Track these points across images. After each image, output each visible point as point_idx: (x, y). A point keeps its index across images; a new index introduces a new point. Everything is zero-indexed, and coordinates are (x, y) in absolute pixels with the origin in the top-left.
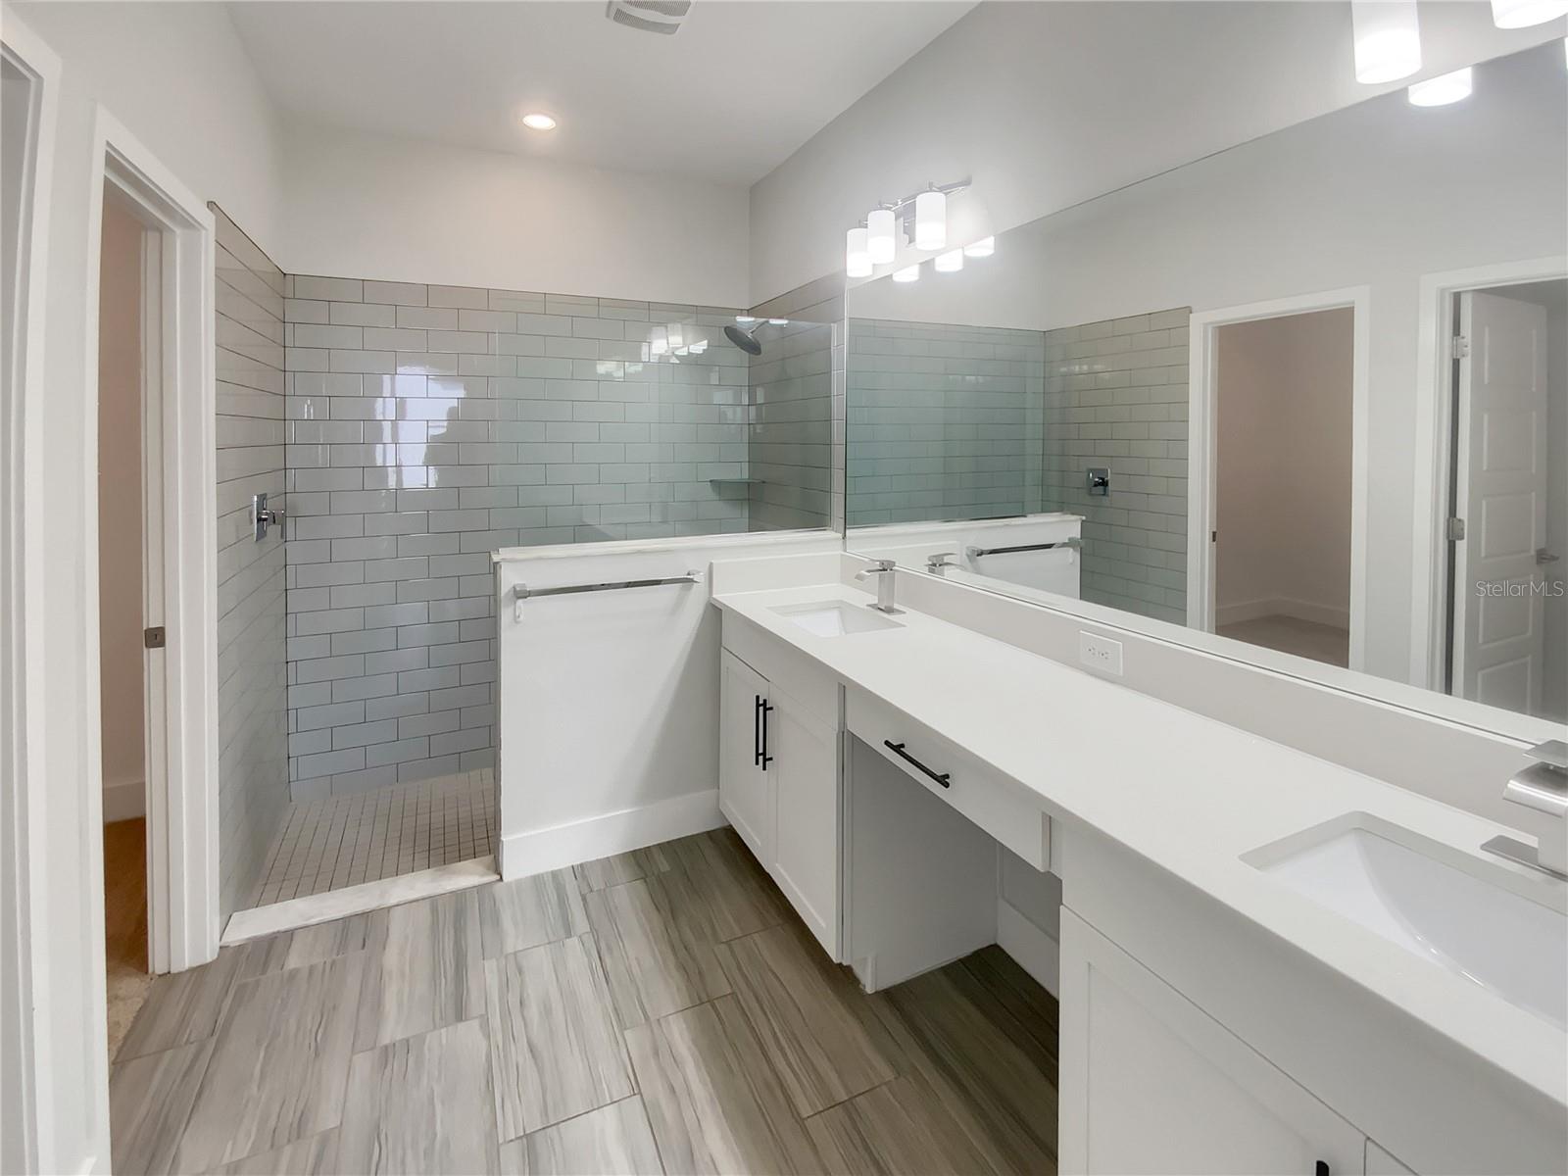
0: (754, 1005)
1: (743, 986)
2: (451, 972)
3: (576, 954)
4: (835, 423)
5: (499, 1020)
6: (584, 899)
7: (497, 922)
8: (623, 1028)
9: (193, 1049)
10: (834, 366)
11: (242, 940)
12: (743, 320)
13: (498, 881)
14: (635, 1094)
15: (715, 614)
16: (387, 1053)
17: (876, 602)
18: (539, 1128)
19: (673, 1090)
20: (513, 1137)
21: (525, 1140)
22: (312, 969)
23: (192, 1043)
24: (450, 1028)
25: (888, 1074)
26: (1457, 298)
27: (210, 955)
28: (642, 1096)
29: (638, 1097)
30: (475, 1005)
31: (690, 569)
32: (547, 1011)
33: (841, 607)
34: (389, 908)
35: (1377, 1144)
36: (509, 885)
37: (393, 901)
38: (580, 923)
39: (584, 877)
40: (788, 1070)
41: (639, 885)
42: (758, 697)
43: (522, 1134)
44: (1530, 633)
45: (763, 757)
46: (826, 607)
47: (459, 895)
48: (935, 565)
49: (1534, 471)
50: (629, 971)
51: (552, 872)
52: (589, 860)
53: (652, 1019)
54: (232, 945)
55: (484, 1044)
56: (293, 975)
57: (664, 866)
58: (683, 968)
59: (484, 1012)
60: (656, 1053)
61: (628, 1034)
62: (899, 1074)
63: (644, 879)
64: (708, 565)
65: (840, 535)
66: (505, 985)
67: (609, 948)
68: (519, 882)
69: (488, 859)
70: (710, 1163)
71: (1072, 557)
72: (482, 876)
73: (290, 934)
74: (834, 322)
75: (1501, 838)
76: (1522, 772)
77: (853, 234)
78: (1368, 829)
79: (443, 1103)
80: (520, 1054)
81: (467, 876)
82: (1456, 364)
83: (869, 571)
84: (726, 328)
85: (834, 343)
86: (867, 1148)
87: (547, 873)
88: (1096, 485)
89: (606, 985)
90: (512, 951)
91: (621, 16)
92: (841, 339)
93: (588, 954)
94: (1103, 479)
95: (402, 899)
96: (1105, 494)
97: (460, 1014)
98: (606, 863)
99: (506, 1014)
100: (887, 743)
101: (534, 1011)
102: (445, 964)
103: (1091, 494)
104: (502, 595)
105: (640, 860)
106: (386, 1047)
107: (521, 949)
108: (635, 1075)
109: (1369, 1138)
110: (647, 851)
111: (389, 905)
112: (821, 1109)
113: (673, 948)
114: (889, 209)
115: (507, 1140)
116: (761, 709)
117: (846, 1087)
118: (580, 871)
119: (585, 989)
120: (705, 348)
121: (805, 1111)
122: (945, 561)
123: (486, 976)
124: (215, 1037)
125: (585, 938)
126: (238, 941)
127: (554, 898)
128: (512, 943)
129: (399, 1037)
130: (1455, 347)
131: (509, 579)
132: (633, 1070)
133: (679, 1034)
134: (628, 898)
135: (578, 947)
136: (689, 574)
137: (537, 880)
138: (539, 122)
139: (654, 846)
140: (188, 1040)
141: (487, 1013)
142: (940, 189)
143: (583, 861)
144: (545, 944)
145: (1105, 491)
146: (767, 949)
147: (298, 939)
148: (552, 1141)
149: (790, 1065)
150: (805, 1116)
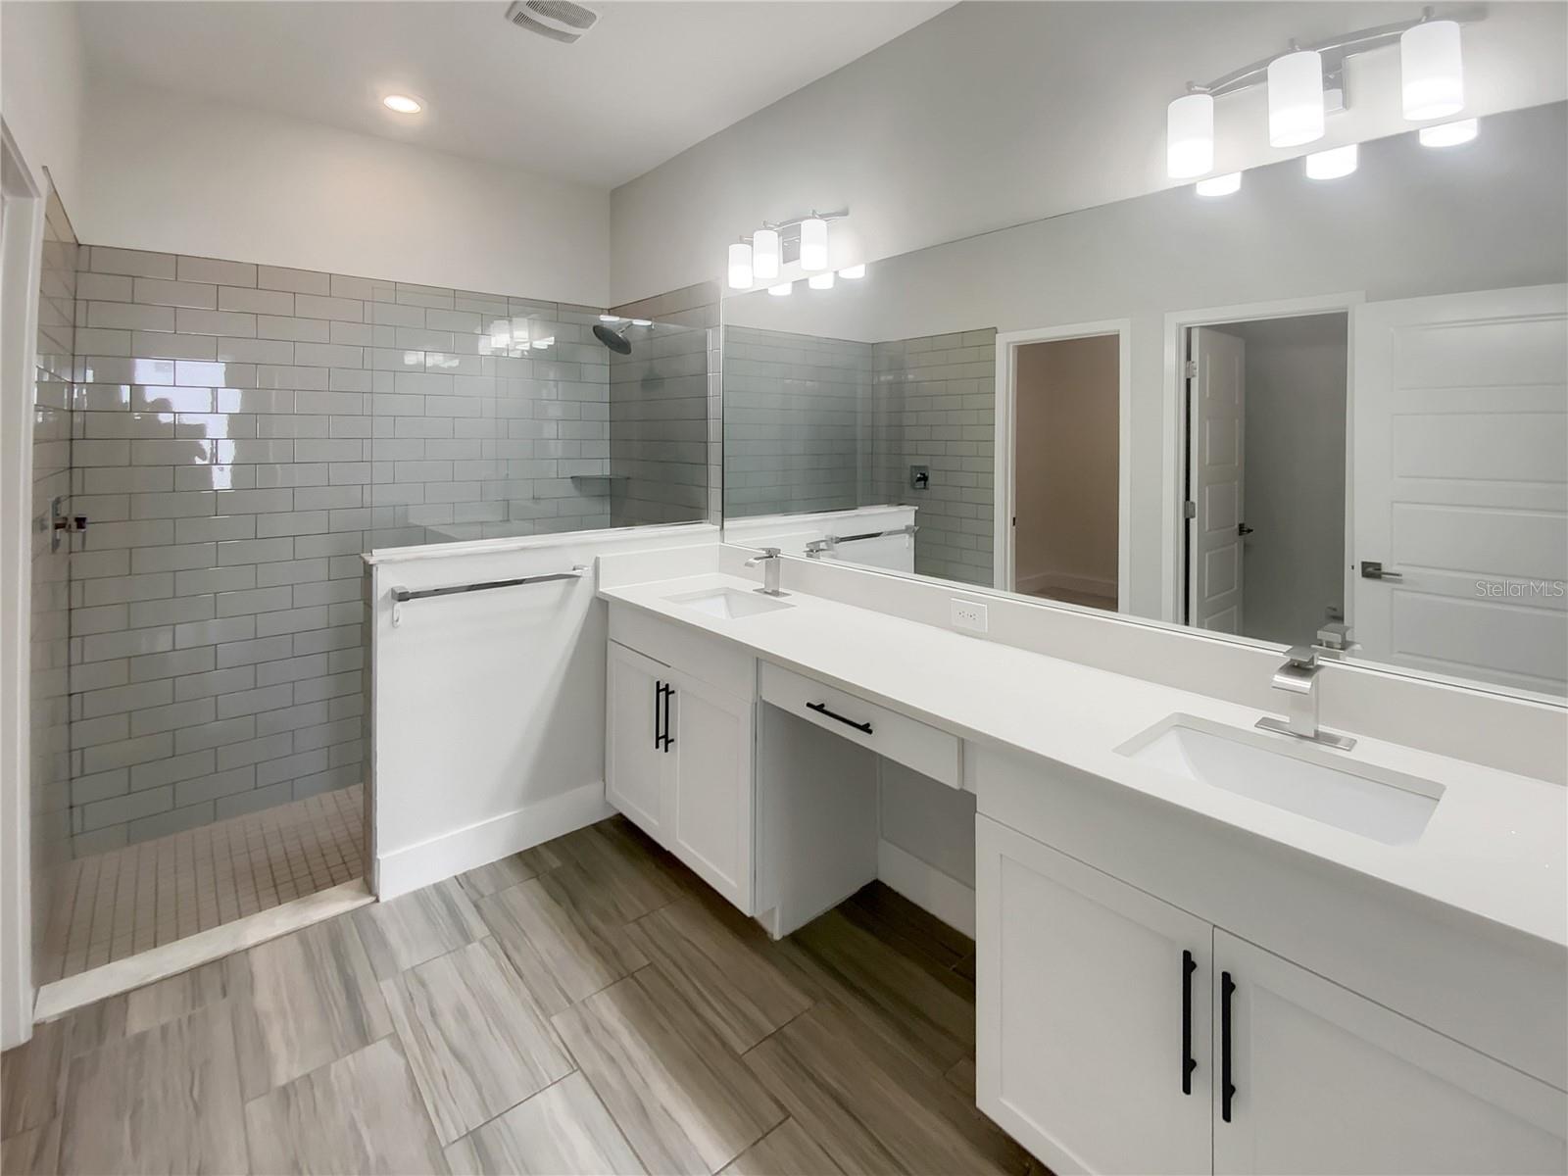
0: (673, 969)
1: (658, 955)
2: (342, 1000)
3: (481, 958)
4: (711, 422)
5: (411, 1034)
6: (477, 906)
7: (384, 943)
8: (548, 1017)
9: (33, 1137)
10: (710, 368)
11: (59, 1015)
12: (605, 318)
13: (375, 902)
14: (574, 1071)
15: (602, 606)
16: (286, 1093)
17: (763, 586)
18: (483, 1122)
19: (612, 1059)
20: (456, 1138)
21: (469, 1137)
22: (164, 1029)
23: (31, 1130)
24: (356, 1054)
25: (806, 1002)
26: (1189, 330)
27: (24, 1036)
28: (582, 1071)
29: (579, 1072)
30: (379, 1023)
31: (577, 564)
32: (462, 1014)
33: (728, 594)
34: (247, 950)
35: (1222, 929)
36: (387, 904)
37: (250, 941)
38: (479, 929)
39: (473, 887)
40: (718, 1019)
41: (533, 883)
42: (658, 683)
43: (465, 1133)
44: (1235, 588)
45: (664, 739)
46: (713, 594)
47: (332, 926)
48: (812, 551)
49: (1237, 464)
50: (543, 963)
51: (434, 885)
52: (471, 868)
53: (576, 1002)
54: (48, 1021)
55: (401, 1062)
56: (141, 1038)
57: (555, 863)
58: (597, 951)
59: (392, 1031)
60: (587, 1030)
61: (555, 1019)
62: (815, 999)
63: (537, 877)
64: (593, 561)
65: (718, 527)
66: (410, 1000)
67: (517, 948)
68: (399, 901)
69: (358, 882)
70: (663, 1113)
71: (908, 541)
72: (354, 899)
73: (124, 996)
74: (709, 328)
75: (1264, 718)
76: (1281, 669)
77: (736, 250)
78: (1185, 725)
79: (368, 1127)
80: (444, 1060)
81: (336, 903)
82: (1188, 381)
83: (756, 559)
84: (594, 328)
85: (710, 347)
86: (801, 1066)
87: (429, 887)
88: (919, 479)
89: (520, 980)
90: (409, 967)
91: (521, 19)
92: (717, 345)
93: (493, 955)
94: (924, 474)
95: (262, 938)
96: (925, 487)
97: (364, 1036)
98: (492, 868)
99: (418, 1028)
100: (809, 705)
101: (448, 1020)
102: (333, 994)
103: (916, 489)
104: (379, 599)
105: (528, 861)
106: (284, 1088)
107: (419, 962)
108: (571, 1054)
109: (1214, 926)
110: (533, 851)
111: (246, 947)
112: (754, 1044)
113: (581, 934)
114: (771, 229)
115: (450, 1141)
116: (662, 695)
117: (773, 1022)
118: (465, 880)
119: (499, 987)
120: (552, 343)
121: (740, 1049)
122: (821, 547)
123: (386, 997)
124: (60, 1118)
125: (487, 942)
126: (53, 1016)
127: (443, 911)
128: (406, 960)
129: (297, 1072)
130: (1188, 369)
131: (385, 581)
132: (568, 1051)
133: (608, 1010)
134: (524, 898)
135: (482, 951)
136: (574, 569)
137: (419, 896)
138: (402, 105)
139: (541, 845)
140: (24, 1127)
141: (396, 1031)
142: (822, 217)
143: (465, 871)
144: (443, 955)
145: (925, 484)
146: (675, 919)
147: (134, 999)
148: (499, 1130)
149: (718, 1014)
150: (741, 1053)
